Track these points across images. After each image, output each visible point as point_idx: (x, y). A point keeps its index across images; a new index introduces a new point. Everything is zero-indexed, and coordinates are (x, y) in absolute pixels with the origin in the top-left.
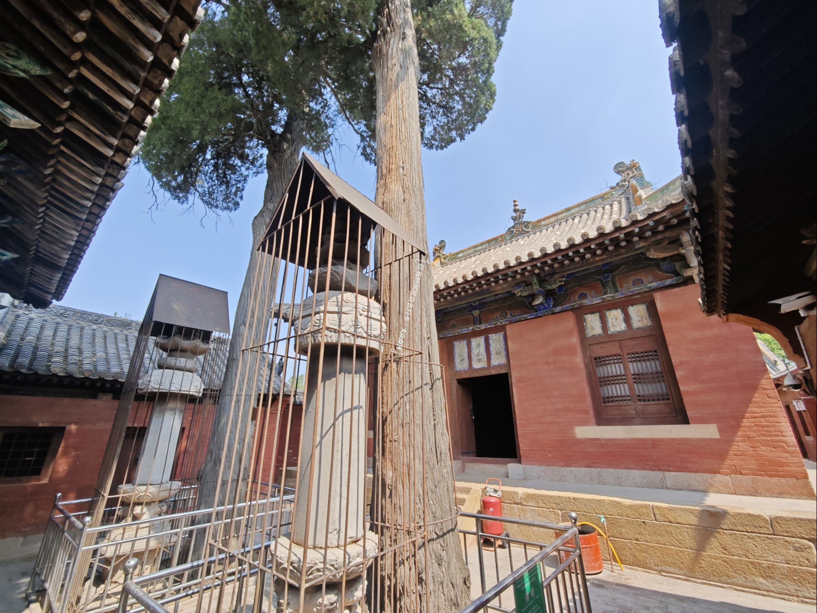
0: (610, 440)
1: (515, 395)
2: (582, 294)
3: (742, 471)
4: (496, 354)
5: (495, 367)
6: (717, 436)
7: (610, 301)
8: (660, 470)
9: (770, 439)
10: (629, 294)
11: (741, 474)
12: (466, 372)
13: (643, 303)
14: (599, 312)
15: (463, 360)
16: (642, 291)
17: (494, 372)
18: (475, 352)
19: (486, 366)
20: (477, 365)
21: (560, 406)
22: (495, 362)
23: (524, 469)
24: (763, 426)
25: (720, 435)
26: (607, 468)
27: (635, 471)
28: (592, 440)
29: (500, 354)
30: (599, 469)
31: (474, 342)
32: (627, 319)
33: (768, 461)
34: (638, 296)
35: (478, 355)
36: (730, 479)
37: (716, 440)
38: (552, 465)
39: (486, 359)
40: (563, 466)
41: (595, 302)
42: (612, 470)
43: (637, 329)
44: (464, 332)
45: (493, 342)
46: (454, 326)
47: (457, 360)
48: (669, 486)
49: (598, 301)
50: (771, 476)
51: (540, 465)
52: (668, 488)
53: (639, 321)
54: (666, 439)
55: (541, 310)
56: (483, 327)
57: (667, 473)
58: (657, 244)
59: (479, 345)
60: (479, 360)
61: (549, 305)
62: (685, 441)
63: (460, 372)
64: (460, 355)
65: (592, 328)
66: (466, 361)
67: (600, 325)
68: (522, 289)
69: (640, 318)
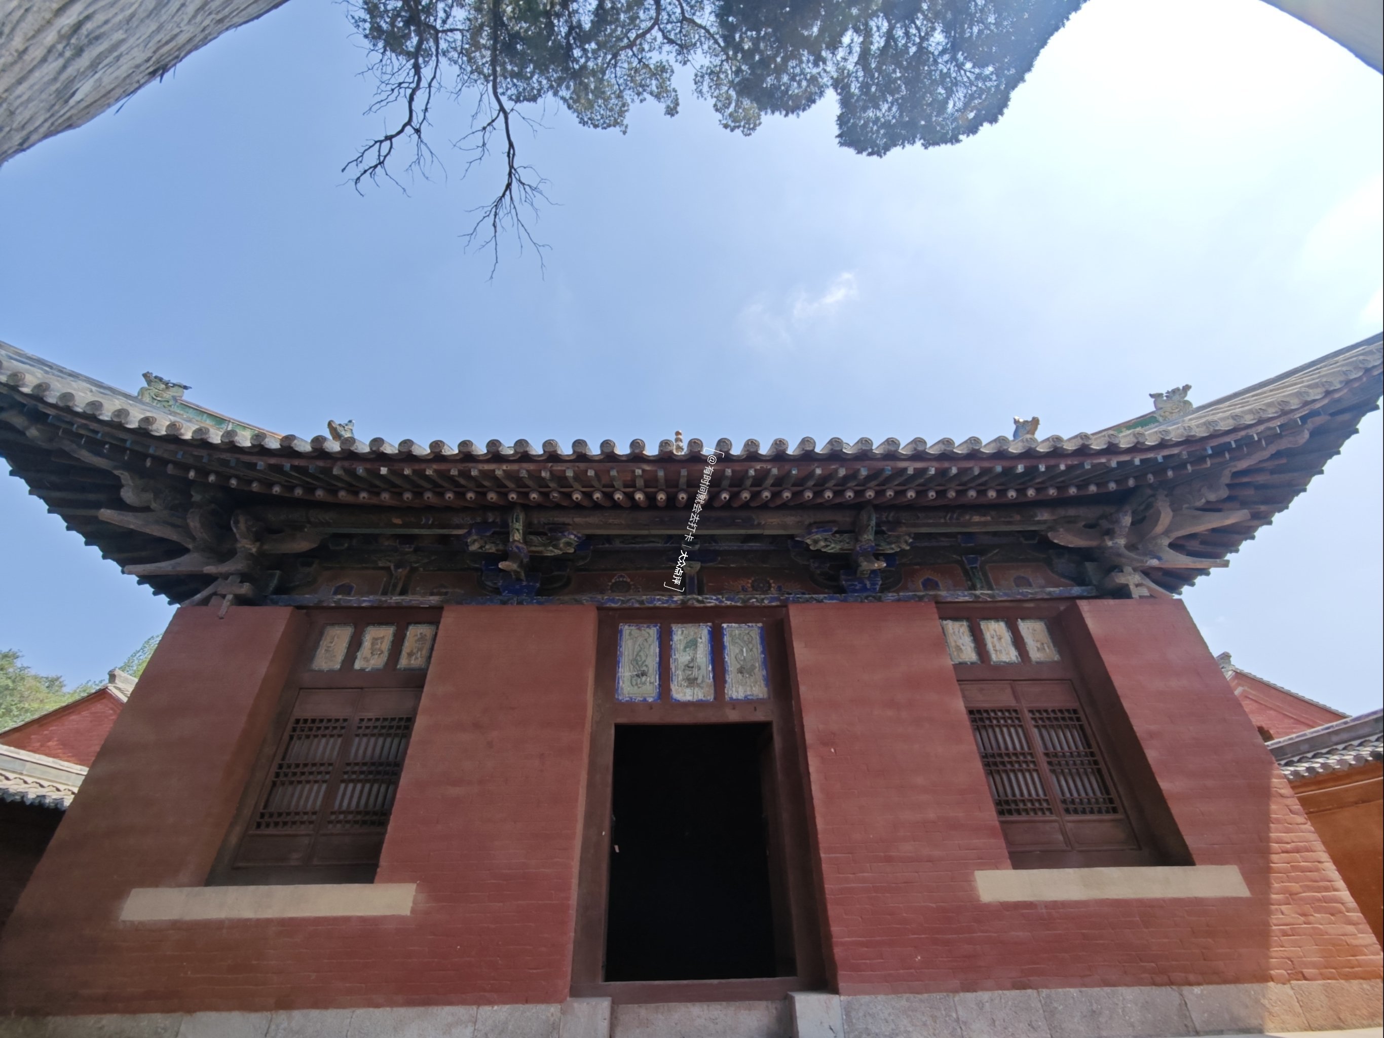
0: (1054, 905)
1: (814, 776)
2: (928, 580)
3: (1306, 971)
4: (740, 671)
5: (735, 704)
6: (1244, 892)
7: (986, 602)
8: (1171, 983)
9: (1319, 895)
10: (1019, 597)
11: (1305, 979)
12: (650, 706)
13: (1040, 618)
14: (968, 619)
15: (644, 674)
16: (1039, 597)
17: (733, 716)
18: (680, 657)
19: (711, 698)
20: (682, 693)
21: (931, 815)
22: (737, 689)
23: (847, 1011)
24: (1303, 870)
25: (1251, 889)
26: (1063, 986)
27: (1122, 990)
28: (1016, 906)
29: (751, 671)
30: (1045, 992)
31: (680, 634)
32: (1018, 642)
33: (1334, 945)
34: (1031, 605)
35: (689, 667)
36: (1291, 992)
37: (1247, 899)
38: (928, 990)
39: (710, 680)
40: (955, 991)
41: (961, 599)
42: (1074, 991)
43: (1038, 663)
44: (658, 604)
45: (733, 642)
46: (622, 587)
47: (625, 672)
48: (1198, 1028)
49: (967, 599)
50: (1348, 977)
51: (895, 991)
52: (1197, 1033)
53: (1038, 649)
54: (1164, 900)
55: (855, 591)
56: (712, 601)
57: (1186, 990)
58: (1069, 522)
59: (692, 644)
60: (692, 682)
61: (874, 584)
62: (1196, 905)
63: (631, 705)
64: (635, 661)
65: (959, 649)
66: (653, 678)
67: (972, 645)
68: (827, 535)
69: (1039, 645)
